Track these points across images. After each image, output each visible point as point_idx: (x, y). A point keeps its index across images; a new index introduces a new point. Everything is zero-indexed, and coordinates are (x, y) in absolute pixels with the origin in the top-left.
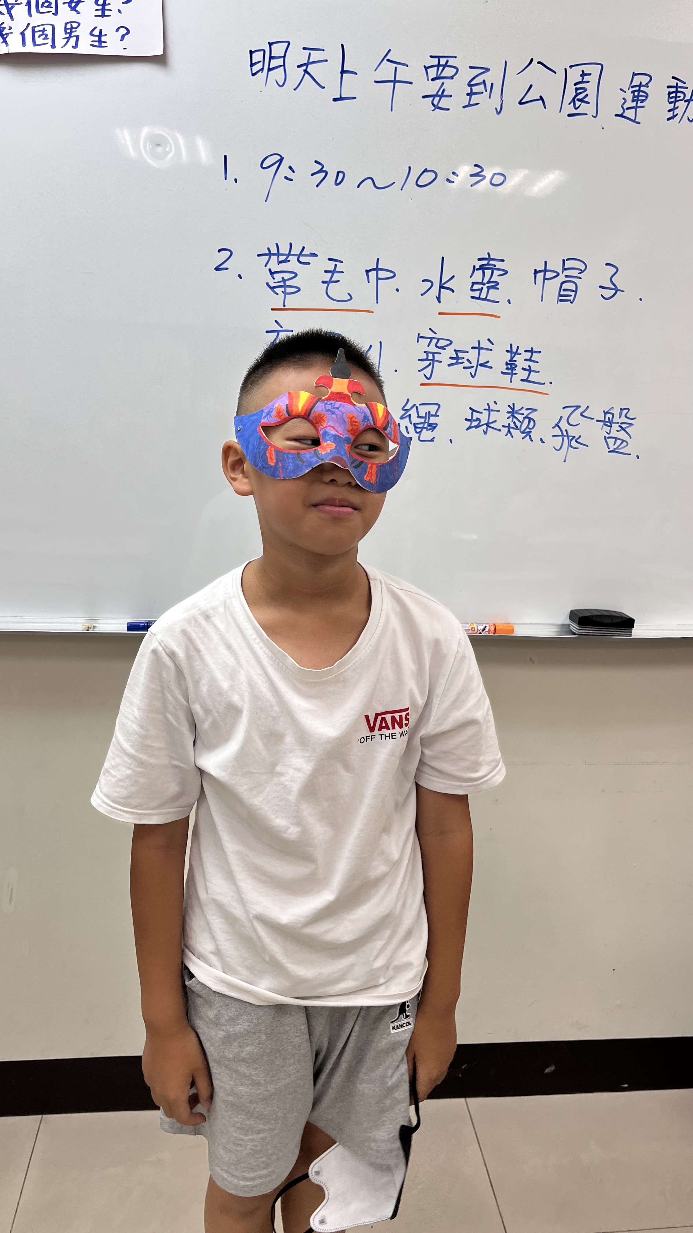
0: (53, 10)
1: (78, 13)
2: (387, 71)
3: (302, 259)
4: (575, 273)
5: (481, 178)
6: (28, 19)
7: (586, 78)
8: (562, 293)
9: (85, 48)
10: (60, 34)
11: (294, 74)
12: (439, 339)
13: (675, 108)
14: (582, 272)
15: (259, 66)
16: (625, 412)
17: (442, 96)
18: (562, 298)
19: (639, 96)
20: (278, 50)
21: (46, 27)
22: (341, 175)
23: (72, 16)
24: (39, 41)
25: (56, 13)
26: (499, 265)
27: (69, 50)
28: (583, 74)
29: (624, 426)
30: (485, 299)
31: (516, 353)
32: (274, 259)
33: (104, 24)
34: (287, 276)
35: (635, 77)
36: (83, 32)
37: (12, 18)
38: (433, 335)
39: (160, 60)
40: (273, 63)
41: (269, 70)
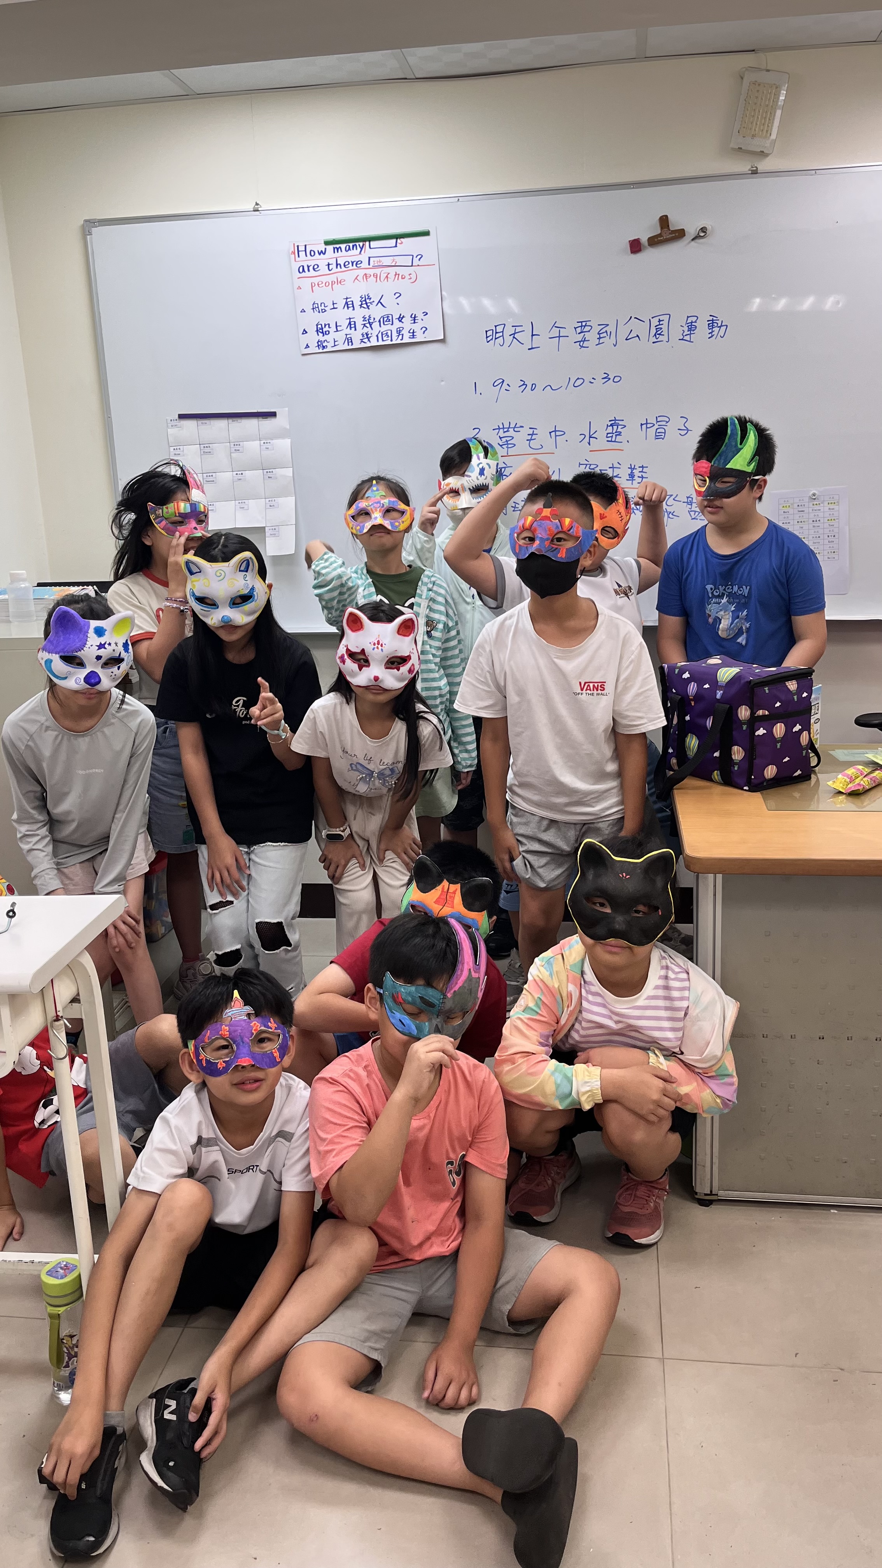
0: (391, 323)
1: (403, 322)
2: (555, 332)
3: (516, 429)
4: (664, 423)
5: (607, 379)
6: (379, 329)
7: (661, 323)
8: (657, 434)
9: (406, 340)
10: (395, 334)
11: (509, 339)
12: (590, 465)
13: (712, 332)
14: (667, 422)
15: (491, 337)
17: (585, 340)
18: (657, 437)
19: (691, 328)
20: (499, 329)
21: (388, 332)
22: (534, 386)
23: (400, 325)
24: (385, 339)
25: (392, 324)
26: (621, 423)
27: (399, 341)
28: (660, 321)
30: (615, 441)
31: (634, 469)
32: (501, 431)
33: (414, 326)
34: (508, 439)
35: (689, 318)
36: (405, 332)
37: (372, 329)
38: (587, 463)
39: (443, 341)
40: (498, 335)
41: (496, 339)
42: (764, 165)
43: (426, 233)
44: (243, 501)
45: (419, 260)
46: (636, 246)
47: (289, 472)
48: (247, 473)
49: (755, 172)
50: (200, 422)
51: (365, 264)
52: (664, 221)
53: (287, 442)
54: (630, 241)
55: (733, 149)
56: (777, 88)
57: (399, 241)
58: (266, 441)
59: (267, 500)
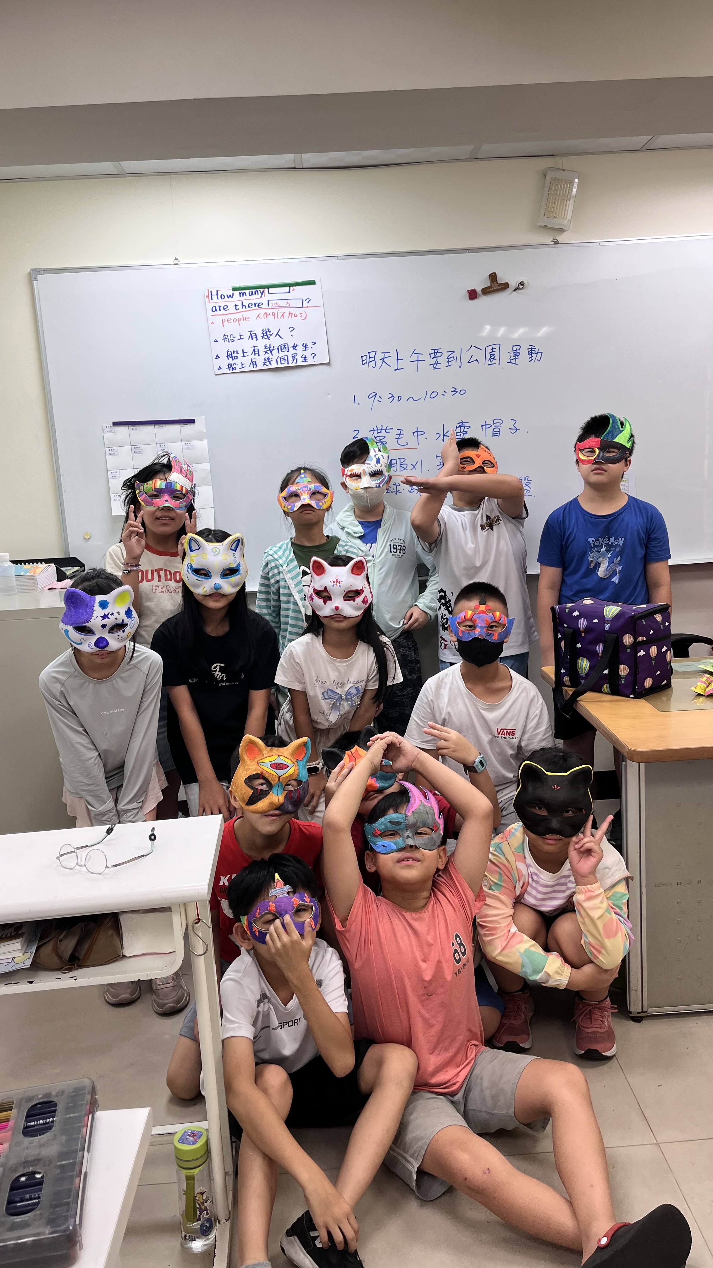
0: (287, 350)
1: (296, 350)
2: (415, 357)
3: (387, 431)
4: (499, 424)
5: (455, 392)
6: (278, 355)
7: (494, 350)
8: (494, 433)
9: (300, 363)
10: (290, 359)
11: (379, 363)
13: (532, 357)
14: (501, 424)
15: (365, 361)
16: (527, 478)
17: (437, 364)
18: (494, 435)
19: (516, 354)
20: (372, 355)
21: (285, 357)
22: (400, 398)
23: (294, 352)
24: (283, 362)
26: (466, 425)
27: (294, 364)
28: (493, 349)
29: (527, 484)
32: (376, 432)
33: (306, 353)
35: (514, 347)
36: (298, 357)
37: (272, 355)
39: (328, 364)
40: (371, 360)
41: (369, 362)
42: (562, 238)
43: (313, 283)
45: (308, 302)
46: (473, 295)
47: (207, 466)
49: (556, 243)
50: (131, 428)
51: (265, 305)
52: (493, 277)
53: (205, 442)
54: (468, 291)
55: (541, 227)
56: (570, 183)
57: (291, 288)
58: (186, 443)
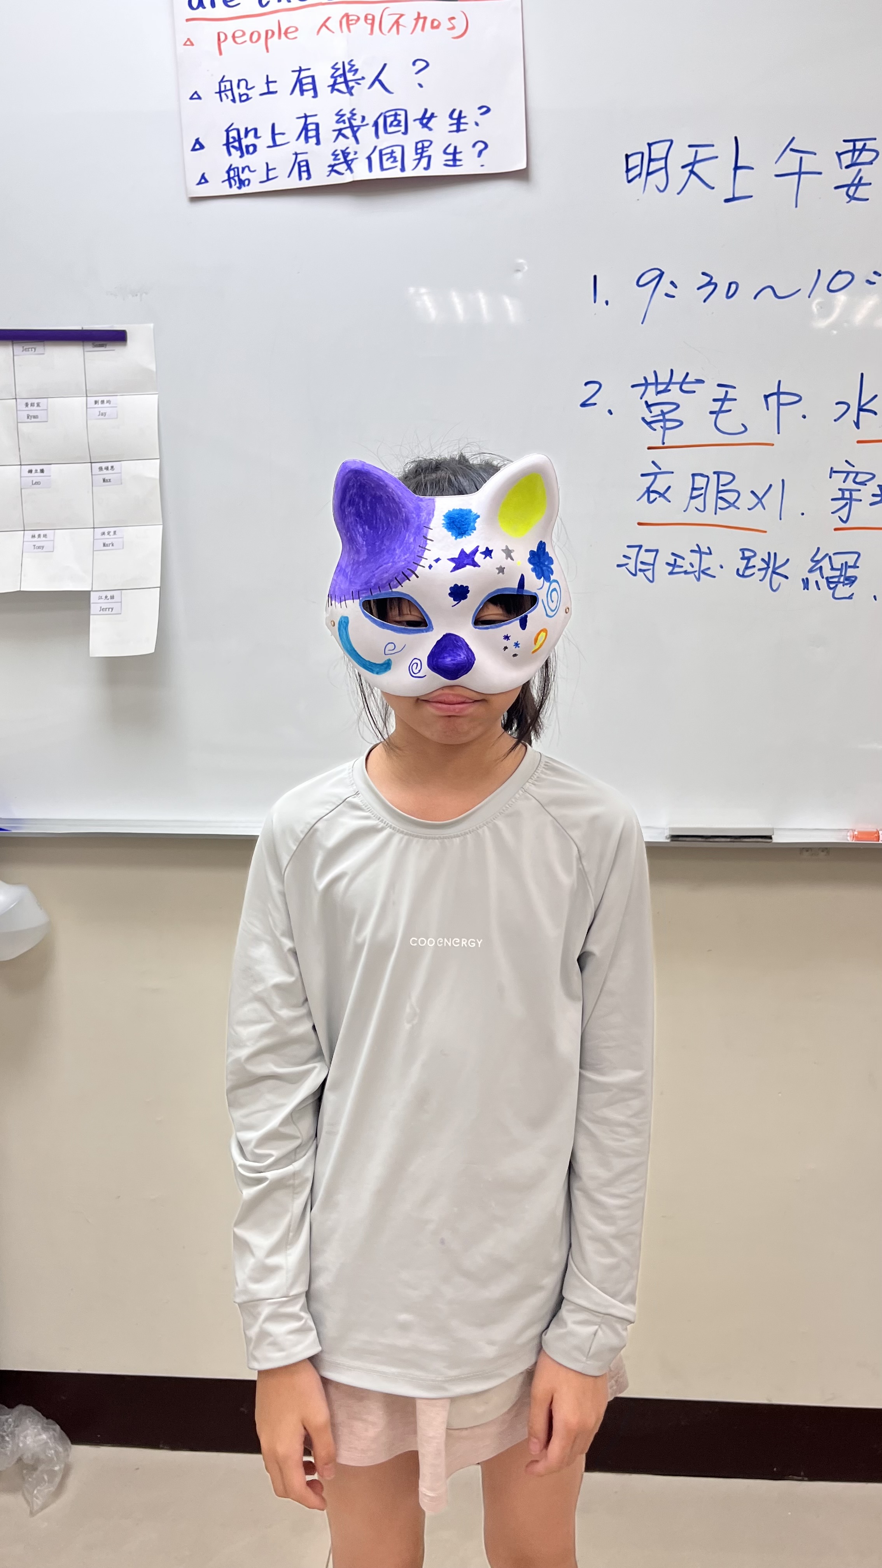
0: (402, 129)
1: (430, 129)
2: (791, 162)
3: (685, 387)
6: (374, 141)
9: (438, 168)
10: (411, 155)
11: (679, 175)
12: (857, 473)
17: (860, 184)
20: (659, 151)
21: (395, 149)
22: (733, 287)
23: (424, 134)
24: (387, 164)
25: (406, 133)
27: (420, 172)
32: (651, 389)
33: (458, 140)
34: (667, 408)
36: (435, 152)
37: (357, 142)
38: (850, 469)
39: (522, 175)
41: (648, 174)
44: (42, 533)
47: (151, 469)
48: (54, 470)
53: (150, 401)
58: (100, 399)
59: (99, 531)
